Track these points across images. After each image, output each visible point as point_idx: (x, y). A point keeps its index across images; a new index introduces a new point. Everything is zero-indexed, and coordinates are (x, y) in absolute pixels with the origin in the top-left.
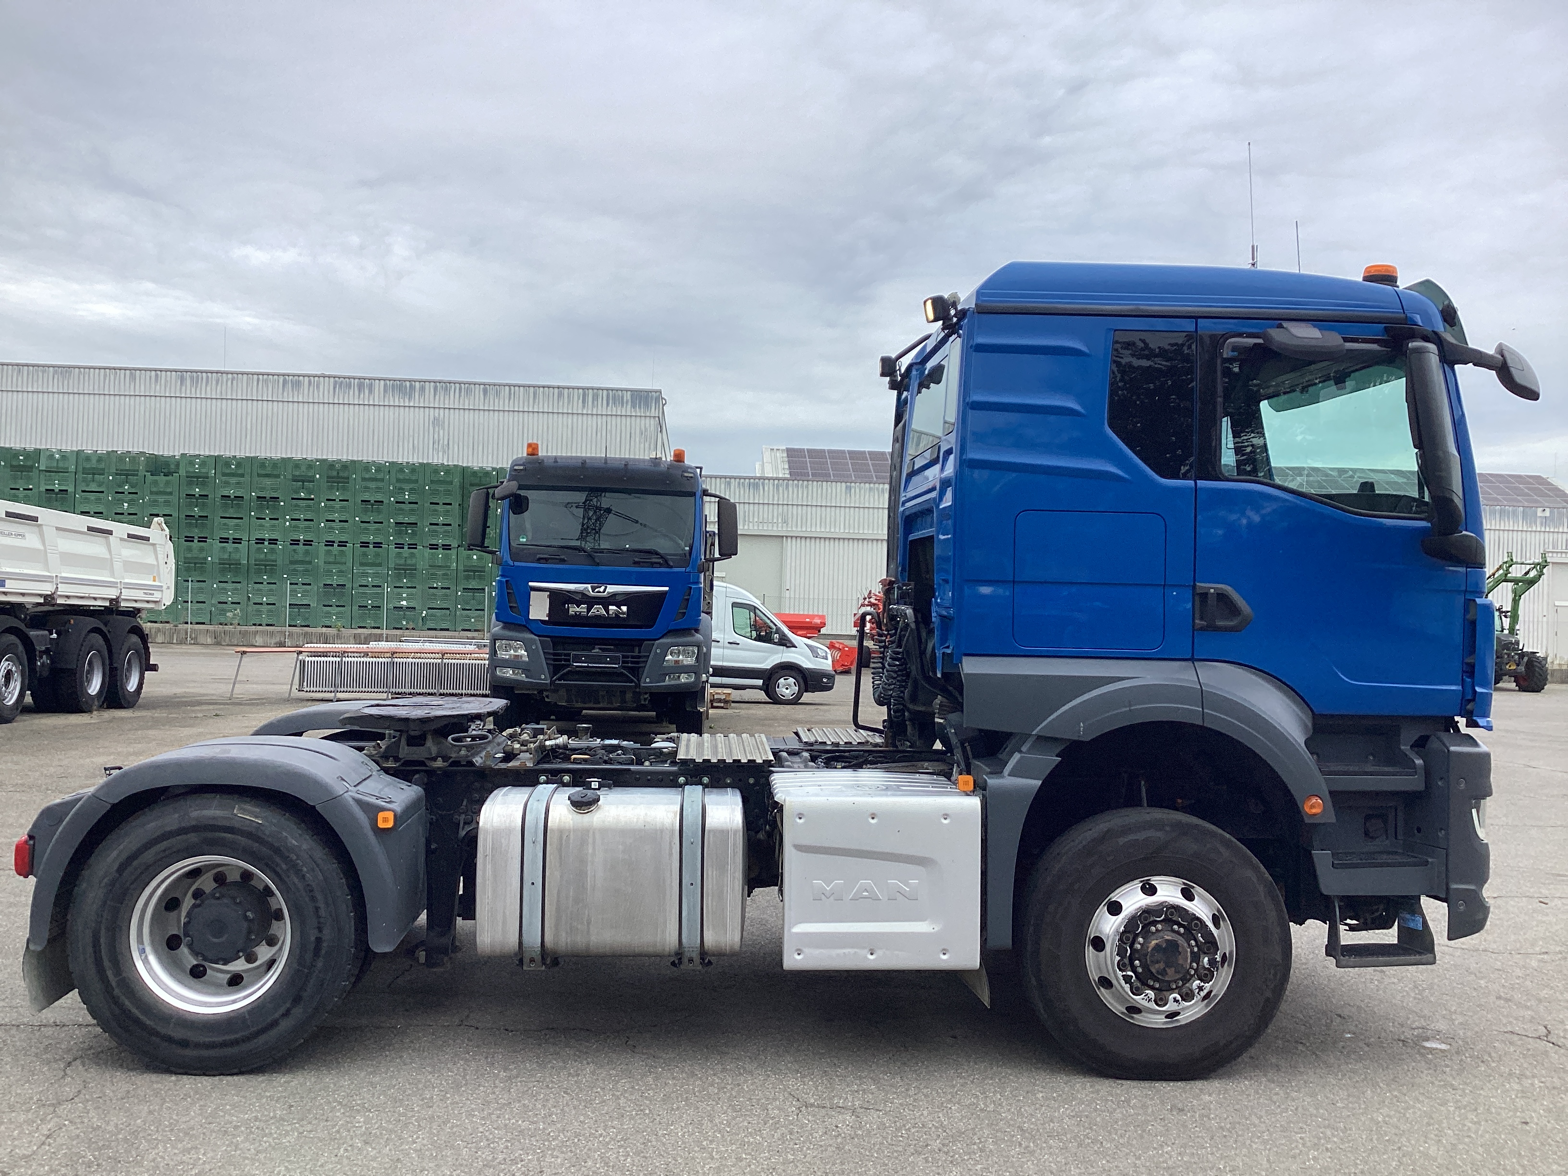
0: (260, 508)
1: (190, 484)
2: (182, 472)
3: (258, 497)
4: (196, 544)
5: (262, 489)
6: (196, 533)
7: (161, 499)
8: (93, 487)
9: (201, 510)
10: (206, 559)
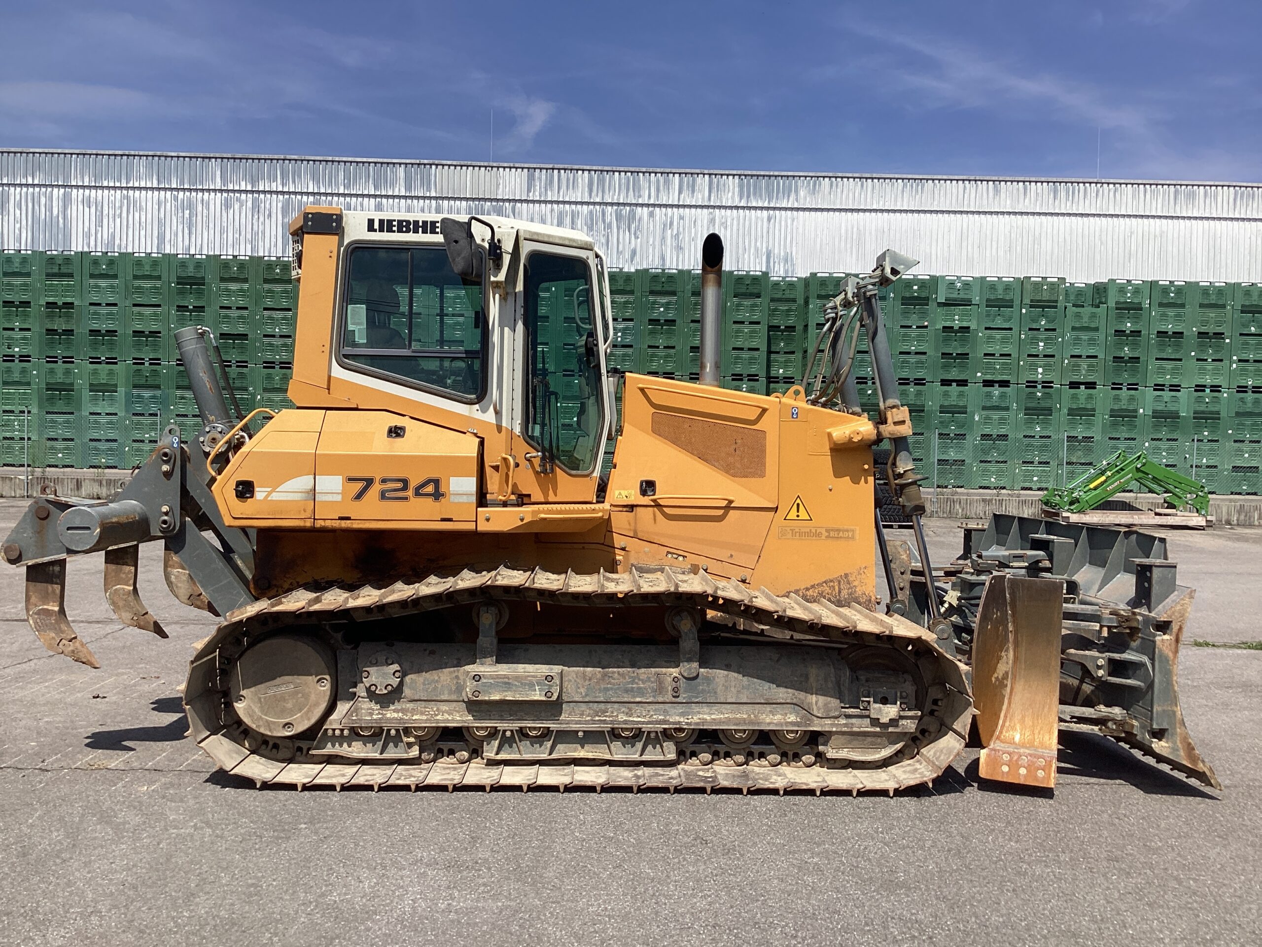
0: (1202, 347)
1: (1120, 318)
2: (1112, 304)
3: (1199, 333)
4: (1124, 393)
5: (1204, 323)
6: (1125, 378)
7: (1084, 336)
8: (999, 323)
9: (1132, 350)
10: (1136, 411)
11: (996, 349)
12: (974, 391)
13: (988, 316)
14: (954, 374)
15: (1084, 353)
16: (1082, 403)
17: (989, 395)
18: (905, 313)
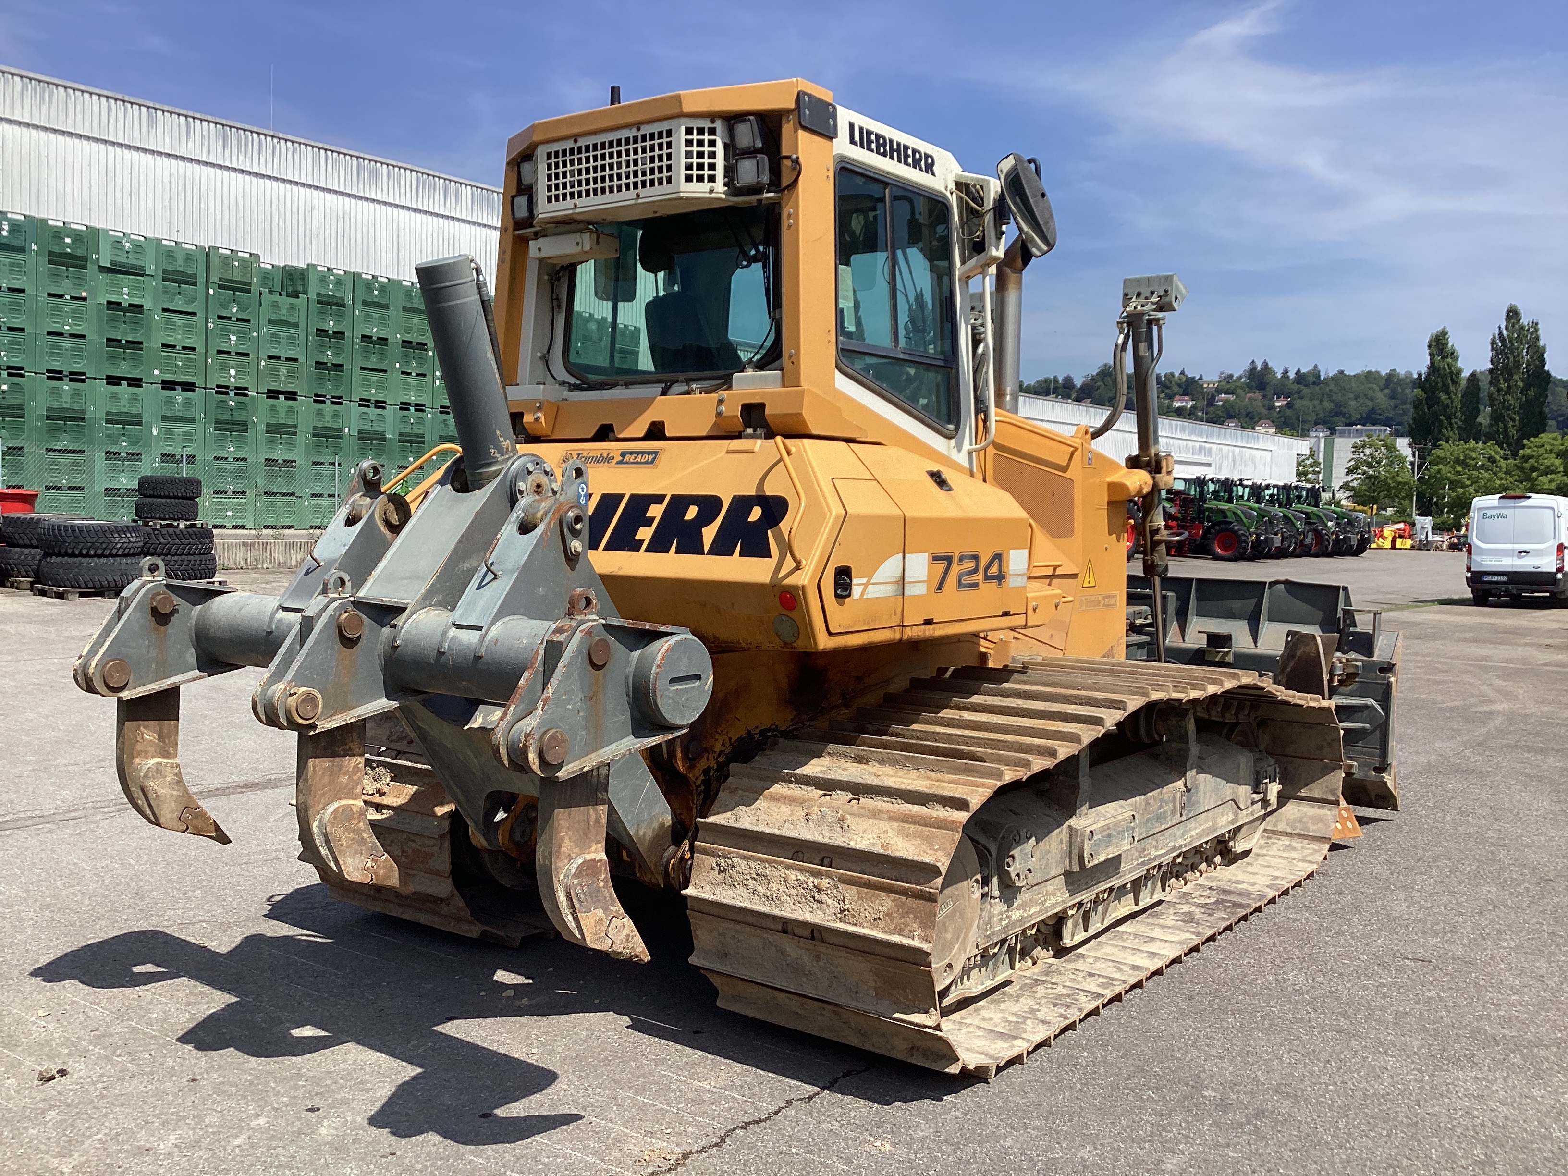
0: (406, 359)
1: (322, 314)
2: (313, 296)
3: (403, 341)
4: (328, 407)
5: (408, 330)
6: (328, 389)
7: (283, 333)
8: (179, 304)
9: (336, 354)
10: (340, 430)
11: (178, 339)
12: (150, 393)
13: (166, 293)
14: (123, 369)
15: (283, 355)
16: (282, 418)
17: (170, 401)
18: (55, 276)
